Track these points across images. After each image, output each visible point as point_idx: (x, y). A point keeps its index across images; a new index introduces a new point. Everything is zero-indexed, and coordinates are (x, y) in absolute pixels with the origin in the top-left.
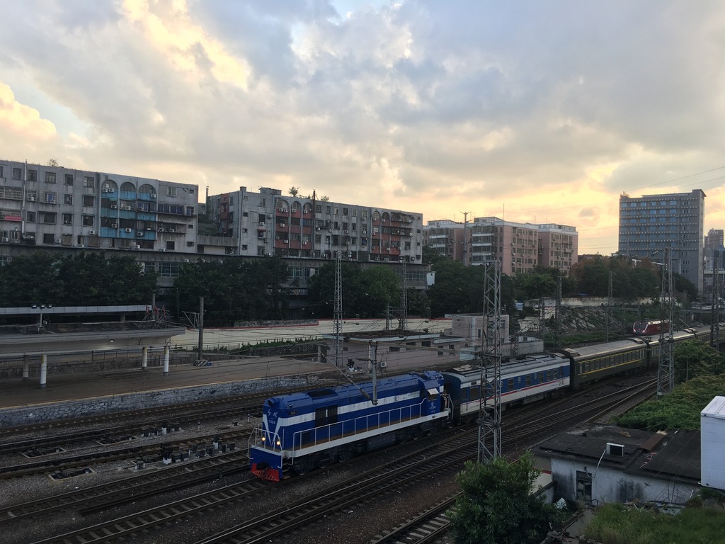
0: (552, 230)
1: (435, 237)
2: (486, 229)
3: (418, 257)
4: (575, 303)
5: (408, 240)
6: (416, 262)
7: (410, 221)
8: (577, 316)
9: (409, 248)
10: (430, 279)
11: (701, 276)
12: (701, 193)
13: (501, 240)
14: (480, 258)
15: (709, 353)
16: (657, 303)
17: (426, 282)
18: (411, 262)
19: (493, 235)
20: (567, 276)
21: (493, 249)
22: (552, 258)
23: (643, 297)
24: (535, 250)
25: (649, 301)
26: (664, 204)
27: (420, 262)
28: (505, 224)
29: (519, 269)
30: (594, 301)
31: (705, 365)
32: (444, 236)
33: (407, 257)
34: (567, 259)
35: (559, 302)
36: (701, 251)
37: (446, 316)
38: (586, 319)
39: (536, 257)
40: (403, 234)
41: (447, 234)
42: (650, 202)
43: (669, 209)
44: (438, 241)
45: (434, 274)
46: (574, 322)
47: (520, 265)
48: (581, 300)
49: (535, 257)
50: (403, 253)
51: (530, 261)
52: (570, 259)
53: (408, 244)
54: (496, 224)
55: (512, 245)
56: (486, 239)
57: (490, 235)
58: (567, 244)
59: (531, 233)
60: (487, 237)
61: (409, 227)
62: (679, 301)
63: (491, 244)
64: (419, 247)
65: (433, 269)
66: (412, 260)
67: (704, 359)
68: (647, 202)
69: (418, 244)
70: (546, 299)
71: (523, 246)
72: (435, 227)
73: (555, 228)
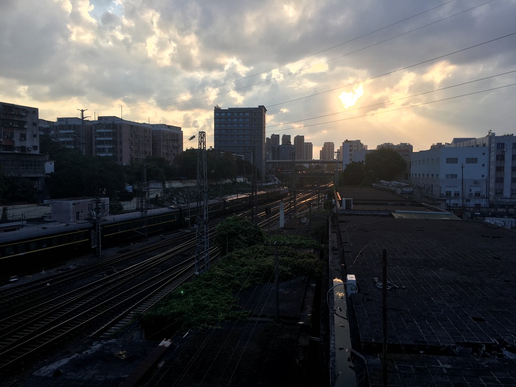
0: (162, 129)
1: (64, 132)
2: (108, 126)
3: (35, 148)
4: (176, 184)
5: (23, 132)
6: (33, 152)
7: (24, 114)
8: (178, 194)
9: (25, 139)
10: (49, 167)
11: (264, 163)
12: (263, 109)
13: (121, 136)
14: (103, 150)
15: (246, 227)
16: (235, 182)
17: (44, 171)
18: (28, 153)
19: (114, 131)
20: (171, 164)
21: (114, 142)
22: (164, 151)
23: (226, 178)
24: (150, 144)
25: (228, 181)
26: (241, 114)
27: (37, 152)
28: (123, 122)
29: (137, 159)
30: (191, 182)
31: (242, 238)
32: (72, 131)
33: (23, 148)
34: (175, 152)
35: (164, 184)
36: (264, 147)
37: (45, 202)
38: (185, 196)
39: (151, 150)
40: (17, 126)
41: (74, 129)
42: (233, 112)
43: (245, 118)
44: (67, 135)
45: (53, 163)
46: (175, 199)
47: (137, 156)
48: (181, 182)
49: (149, 149)
50: (18, 144)
51: (146, 152)
52: (177, 152)
53: (23, 137)
54: (116, 122)
55: (129, 139)
56: (108, 134)
57: (111, 131)
58: (175, 140)
59: (145, 131)
60: (109, 132)
61: (24, 120)
62: (249, 180)
63: (112, 139)
64: (35, 139)
65: (51, 159)
66: (28, 150)
67: (241, 233)
68: (231, 113)
69: (35, 136)
70: (152, 182)
71: (139, 141)
72: (64, 123)
73: (165, 128)
